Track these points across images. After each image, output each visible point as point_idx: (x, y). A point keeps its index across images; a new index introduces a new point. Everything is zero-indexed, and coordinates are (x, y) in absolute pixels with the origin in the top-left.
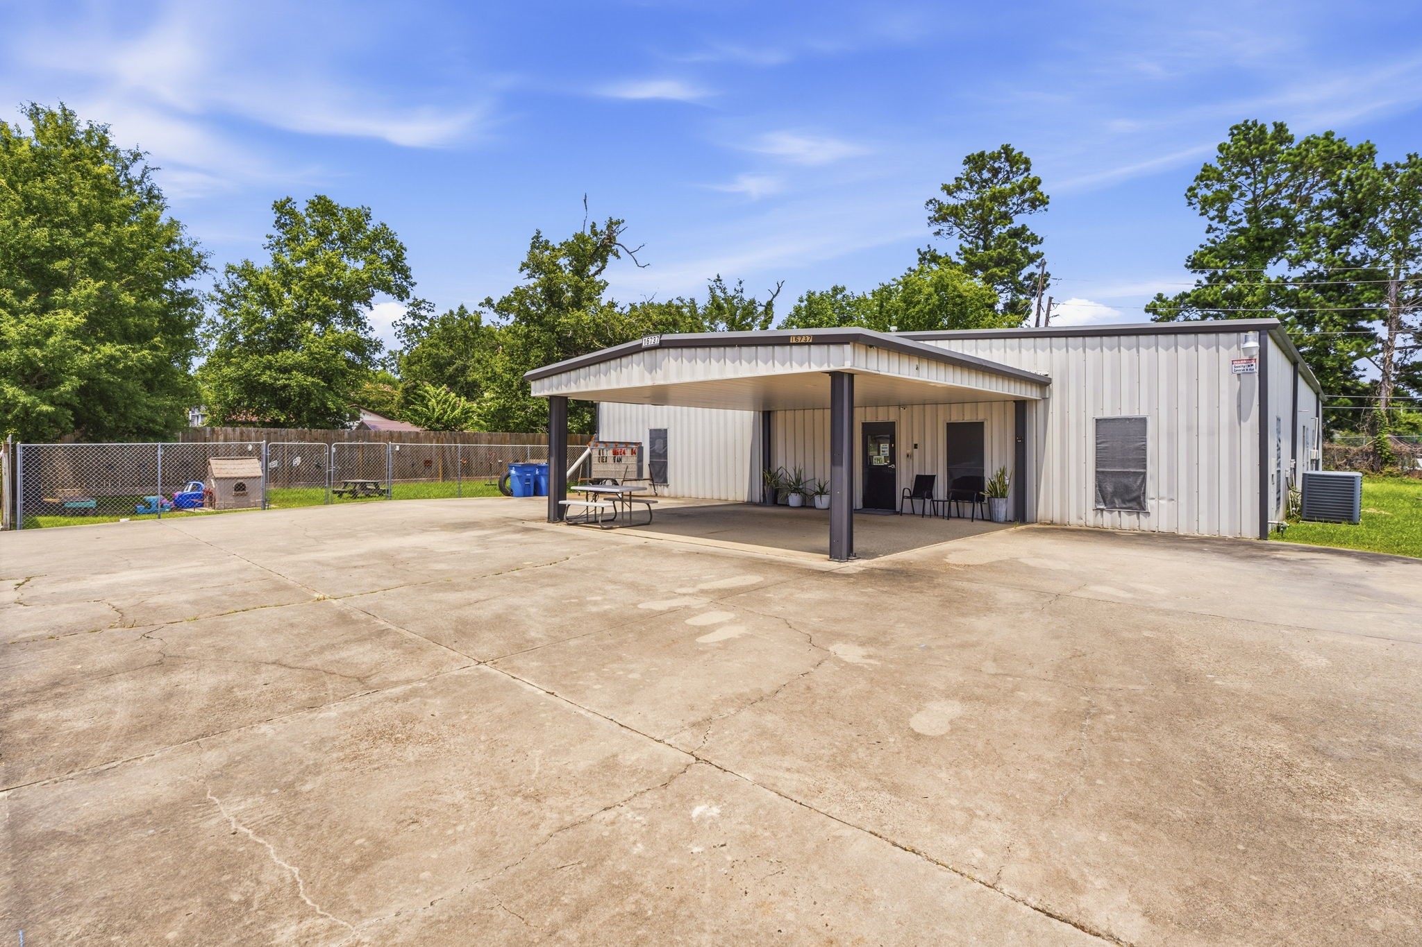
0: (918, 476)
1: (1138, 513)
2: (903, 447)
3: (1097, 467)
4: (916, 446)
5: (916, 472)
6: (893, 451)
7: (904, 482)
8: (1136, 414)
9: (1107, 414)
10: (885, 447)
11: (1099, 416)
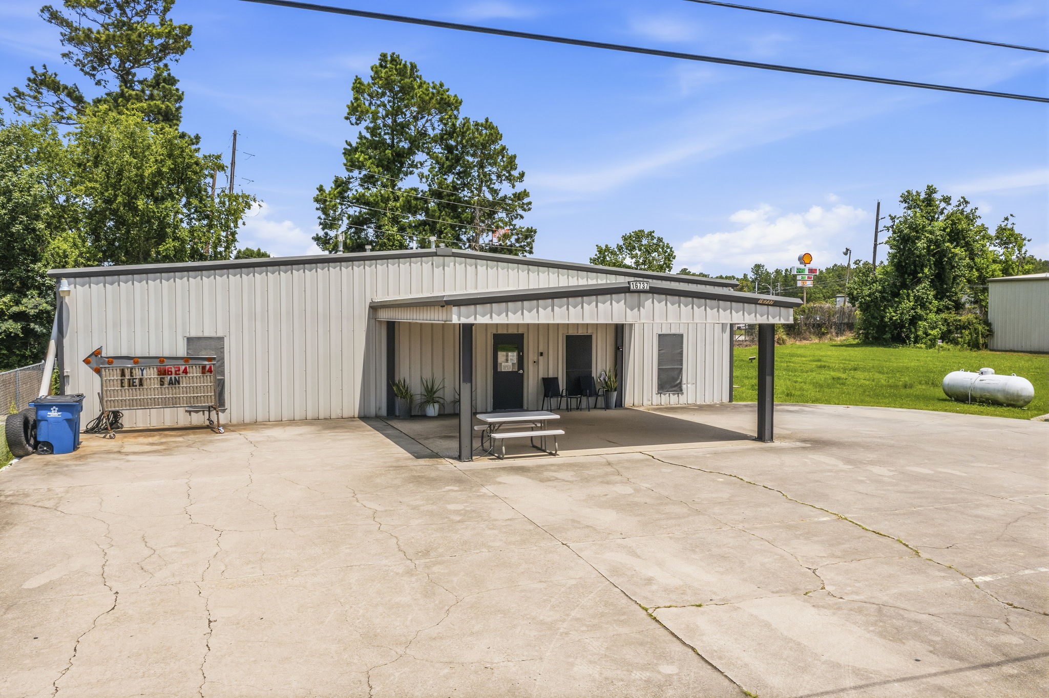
0: (544, 379)
1: (678, 394)
2: (531, 355)
3: (659, 366)
4: (541, 354)
5: (541, 376)
6: (521, 360)
7: (532, 386)
8: (677, 332)
9: (664, 332)
10: (513, 356)
11: (660, 333)
